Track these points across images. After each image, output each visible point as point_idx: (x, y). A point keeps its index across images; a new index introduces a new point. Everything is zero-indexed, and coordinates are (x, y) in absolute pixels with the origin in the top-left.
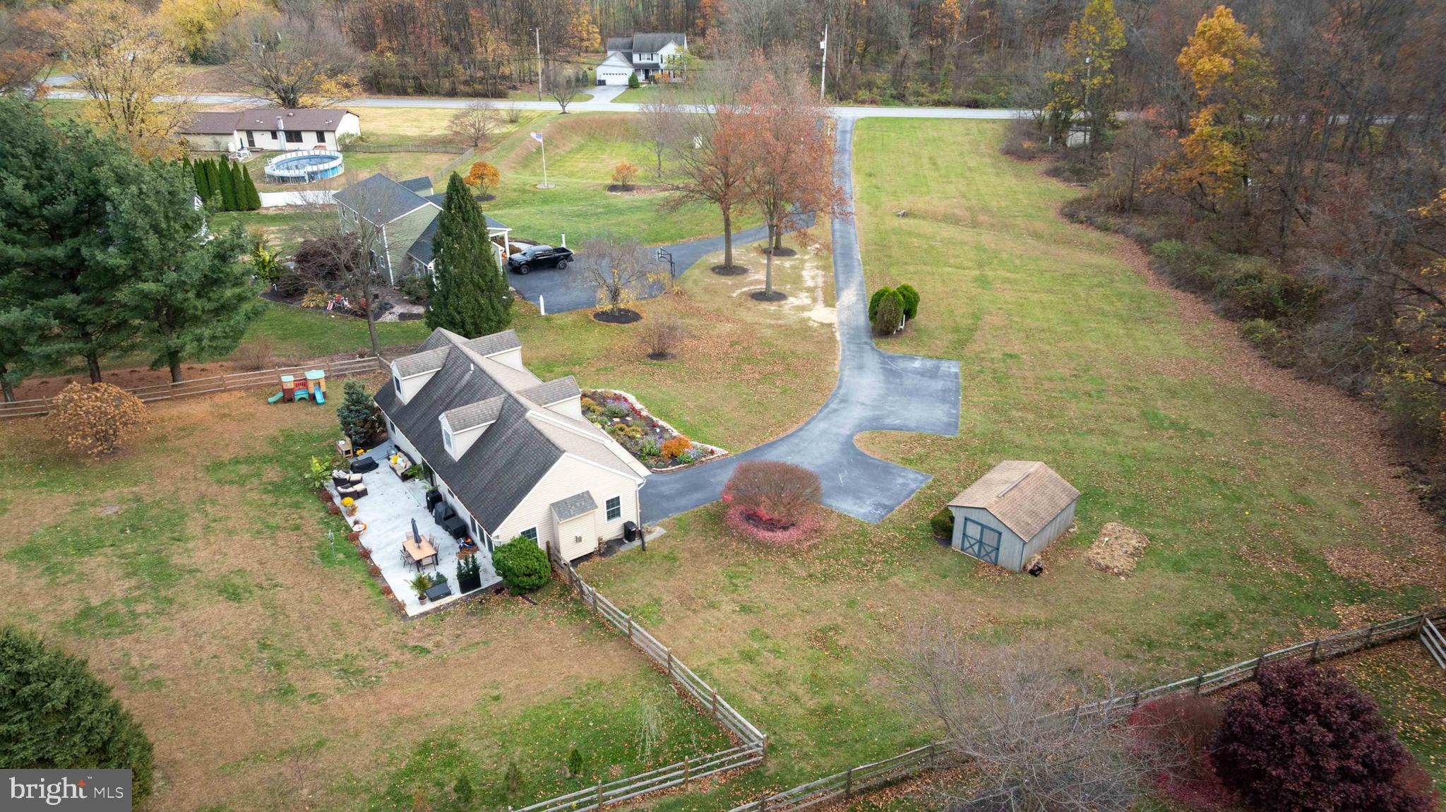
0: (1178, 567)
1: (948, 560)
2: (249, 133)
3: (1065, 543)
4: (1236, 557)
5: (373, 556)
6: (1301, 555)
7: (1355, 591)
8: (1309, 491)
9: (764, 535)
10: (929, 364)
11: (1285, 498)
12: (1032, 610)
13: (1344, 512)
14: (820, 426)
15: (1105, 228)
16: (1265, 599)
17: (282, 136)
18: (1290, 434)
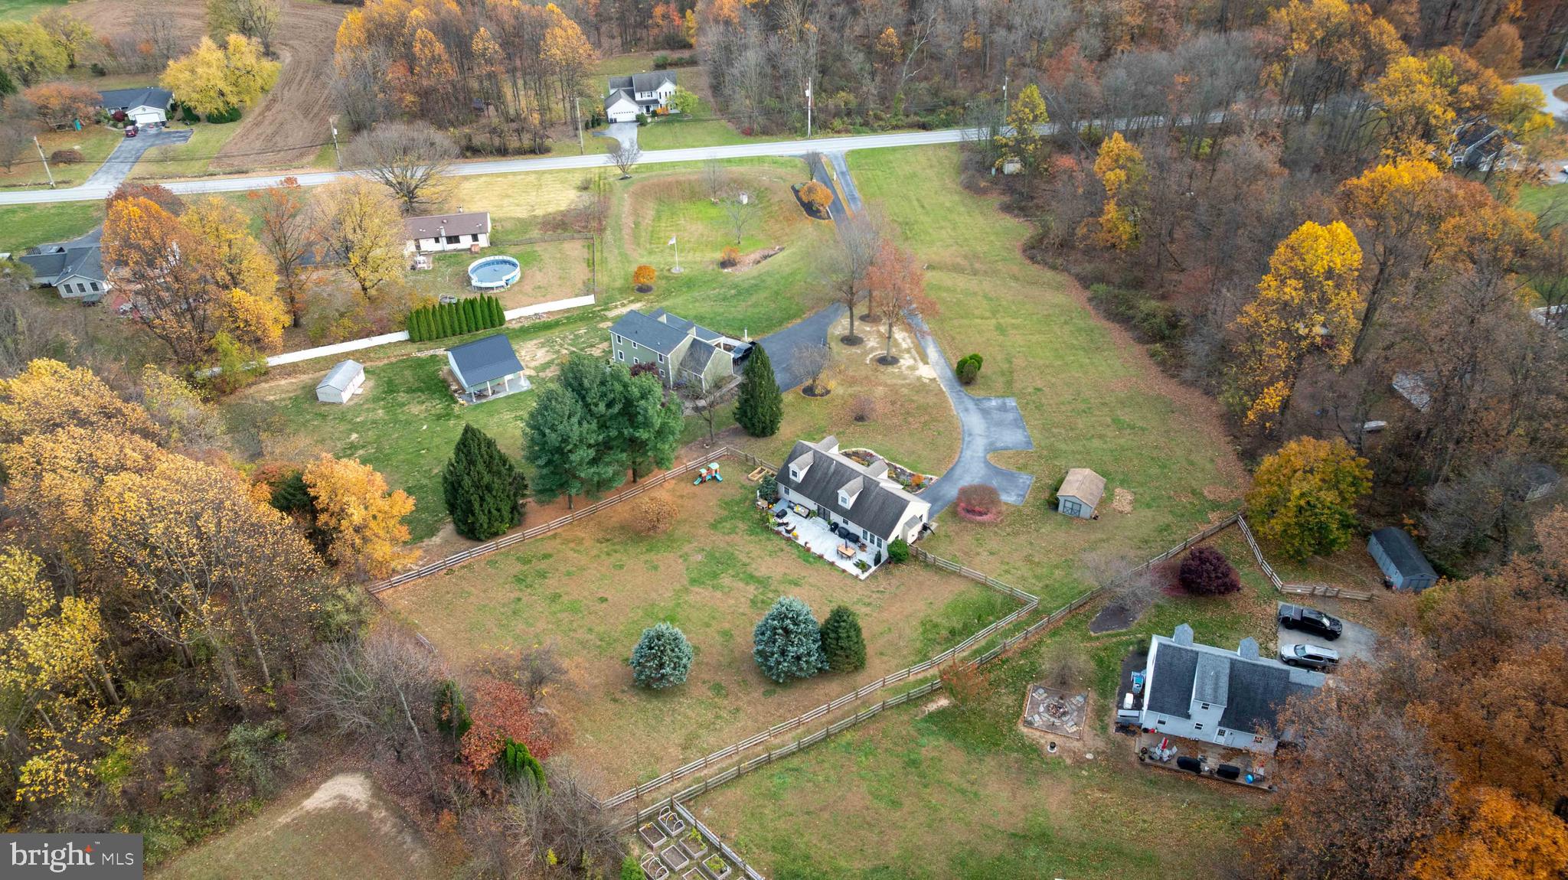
0: (1149, 506)
1: (1059, 518)
2: (417, 240)
3: (1103, 502)
4: (1170, 497)
5: (826, 557)
6: (1194, 492)
7: (1215, 506)
8: (1192, 457)
9: (979, 518)
10: (1000, 401)
11: (1184, 463)
12: (1099, 535)
13: (1209, 466)
14: (968, 454)
15: (1054, 268)
16: (1183, 515)
17: (443, 241)
18: (1181, 423)
